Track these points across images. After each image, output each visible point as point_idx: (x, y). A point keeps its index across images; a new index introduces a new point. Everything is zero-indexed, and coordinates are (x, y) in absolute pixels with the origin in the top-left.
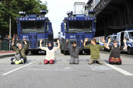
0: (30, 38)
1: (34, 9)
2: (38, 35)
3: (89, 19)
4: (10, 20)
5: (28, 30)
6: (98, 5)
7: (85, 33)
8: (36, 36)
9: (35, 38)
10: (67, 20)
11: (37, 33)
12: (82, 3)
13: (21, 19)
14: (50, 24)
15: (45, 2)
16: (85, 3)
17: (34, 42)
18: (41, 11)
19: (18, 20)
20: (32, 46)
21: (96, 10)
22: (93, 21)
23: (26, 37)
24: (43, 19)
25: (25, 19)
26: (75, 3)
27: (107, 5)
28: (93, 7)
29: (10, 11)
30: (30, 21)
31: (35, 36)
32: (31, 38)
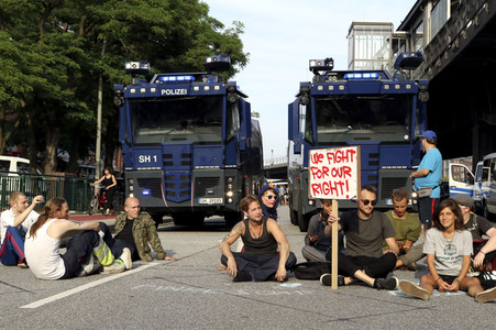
0: (165, 164)
1: (192, 51)
2: (198, 153)
3: (397, 87)
4: (100, 94)
5: (157, 132)
6: (442, 32)
7: (383, 143)
8: (191, 156)
9: (183, 163)
10: (309, 92)
11: (192, 145)
12: (381, 27)
13: (133, 91)
14: (245, 109)
15: (234, 22)
16: (391, 24)
17: (182, 177)
18: (209, 60)
19: (122, 94)
20: (174, 194)
21: (436, 50)
22: (415, 97)
23: (152, 159)
24: (217, 88)
25: (148, 90)
26: (352, 27)
27: (477, 31)
28: (425, 41)
29: (101, 62)
30: (165, 97)
31: (183, 156)
32: (171, 164)
